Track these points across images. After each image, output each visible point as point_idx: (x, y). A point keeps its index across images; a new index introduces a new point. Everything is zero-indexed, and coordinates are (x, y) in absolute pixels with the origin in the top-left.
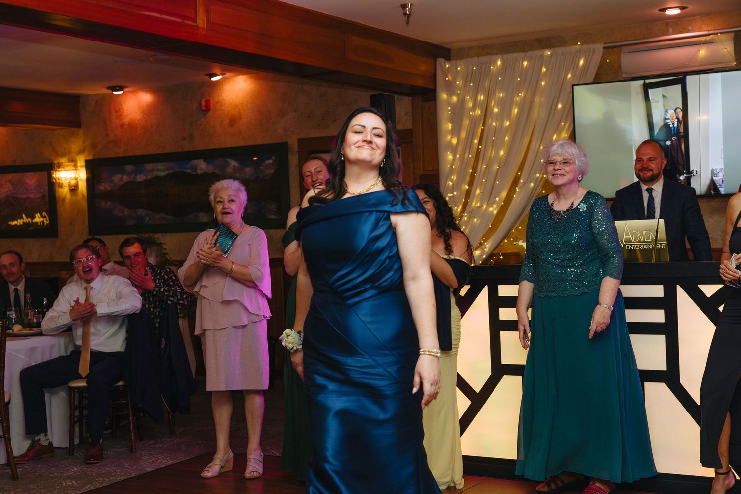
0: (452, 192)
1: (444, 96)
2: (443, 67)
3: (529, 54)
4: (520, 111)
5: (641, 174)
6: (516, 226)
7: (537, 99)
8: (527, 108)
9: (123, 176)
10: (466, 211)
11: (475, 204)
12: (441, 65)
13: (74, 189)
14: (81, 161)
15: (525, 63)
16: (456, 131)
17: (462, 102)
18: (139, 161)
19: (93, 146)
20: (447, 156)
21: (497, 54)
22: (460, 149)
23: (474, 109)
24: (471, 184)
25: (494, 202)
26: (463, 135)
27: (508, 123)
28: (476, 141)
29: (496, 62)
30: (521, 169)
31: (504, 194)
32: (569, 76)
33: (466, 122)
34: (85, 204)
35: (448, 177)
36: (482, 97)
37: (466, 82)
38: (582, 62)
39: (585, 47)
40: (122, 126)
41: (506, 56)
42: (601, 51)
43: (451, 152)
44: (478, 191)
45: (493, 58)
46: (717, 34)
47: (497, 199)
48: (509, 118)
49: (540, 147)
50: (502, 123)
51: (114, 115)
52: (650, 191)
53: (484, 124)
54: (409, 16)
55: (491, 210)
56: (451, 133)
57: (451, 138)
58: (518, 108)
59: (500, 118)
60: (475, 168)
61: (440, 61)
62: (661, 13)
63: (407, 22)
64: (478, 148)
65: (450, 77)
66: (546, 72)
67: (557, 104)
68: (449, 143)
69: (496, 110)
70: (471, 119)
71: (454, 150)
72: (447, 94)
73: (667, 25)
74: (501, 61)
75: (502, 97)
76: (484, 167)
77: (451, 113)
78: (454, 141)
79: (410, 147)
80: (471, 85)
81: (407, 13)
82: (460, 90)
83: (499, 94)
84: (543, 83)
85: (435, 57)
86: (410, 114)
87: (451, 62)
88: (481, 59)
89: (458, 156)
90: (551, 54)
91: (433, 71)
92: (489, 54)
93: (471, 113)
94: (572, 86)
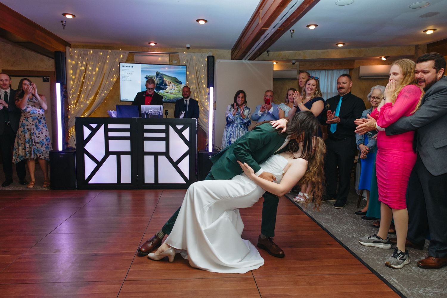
0: (73, 95)
1: (70, 61)
2: (69, 50)
3: (103, 50)
4: (99, 70)
5: (184, 96)
6: (97, 108)
7: (106, 66)
8: (101, 69)
10: (78, 102)
11: (82, 100)
12: (68, 49)
15: (101, 54)
16: (75, 73)
17: (77, 64)
20: (71, 82)
21: (91, 48)
22: (76, 80)
23: (81, 66)
24: (80, 93)
25: (89, 99)
26: (77, 75)
27: (94, 73)
28: (82, 78)
29: (90, 51)
30: (99, 89)
31: (93, 97)
32: (117, 60)
33: (78, 71)
35: (71, 90)
36: (85, 63)
37: (78, 57)
38: (121, 56)
39: (122, 51)
41: (94, 50)
42: (128, 53)
43: (72, 81)
44: (83, 96)
45: (89, 50)
46: (165, 54)
47: (90, 99)
48: (95, 71)
49: (106, 82)
50: (92, 73)
52: (186, 101)
53: (85, 73)
54: (64, 26)
55: (88, 102)
56: (73, 74)
57: (72, 76)
58: (98, 69)
59: (92, 71)
60: (82, 87)
61: (68, 48)
62: (149, 44)
63: (64, 28)
64: (83, 80)
65: (72, 54)
66: (109, 58)
67: (113, 69)
68: (72, 77)
69: (90, 68)
70: (80, 70)
71: (73, 80)
72: (71, 60)
73: (148, 48)
74: (92, 51)
75: (92, 64)
76: (86, 87)
77: (72, 67)
78: (74, 77)
79: (54, 78)
80: (81, 58)
81: (64, 24)
82: (76, 59)
83: (91, 62)
84: (108, 61)
85: (66, 46)
86: (54, 66)
87: (72, 49)
88: (85, 50)
89: (75, 83)
90: (111, 51)
91: (65, 50)
92: (87, 48)
93: (80, 68)
94: (120, 63)
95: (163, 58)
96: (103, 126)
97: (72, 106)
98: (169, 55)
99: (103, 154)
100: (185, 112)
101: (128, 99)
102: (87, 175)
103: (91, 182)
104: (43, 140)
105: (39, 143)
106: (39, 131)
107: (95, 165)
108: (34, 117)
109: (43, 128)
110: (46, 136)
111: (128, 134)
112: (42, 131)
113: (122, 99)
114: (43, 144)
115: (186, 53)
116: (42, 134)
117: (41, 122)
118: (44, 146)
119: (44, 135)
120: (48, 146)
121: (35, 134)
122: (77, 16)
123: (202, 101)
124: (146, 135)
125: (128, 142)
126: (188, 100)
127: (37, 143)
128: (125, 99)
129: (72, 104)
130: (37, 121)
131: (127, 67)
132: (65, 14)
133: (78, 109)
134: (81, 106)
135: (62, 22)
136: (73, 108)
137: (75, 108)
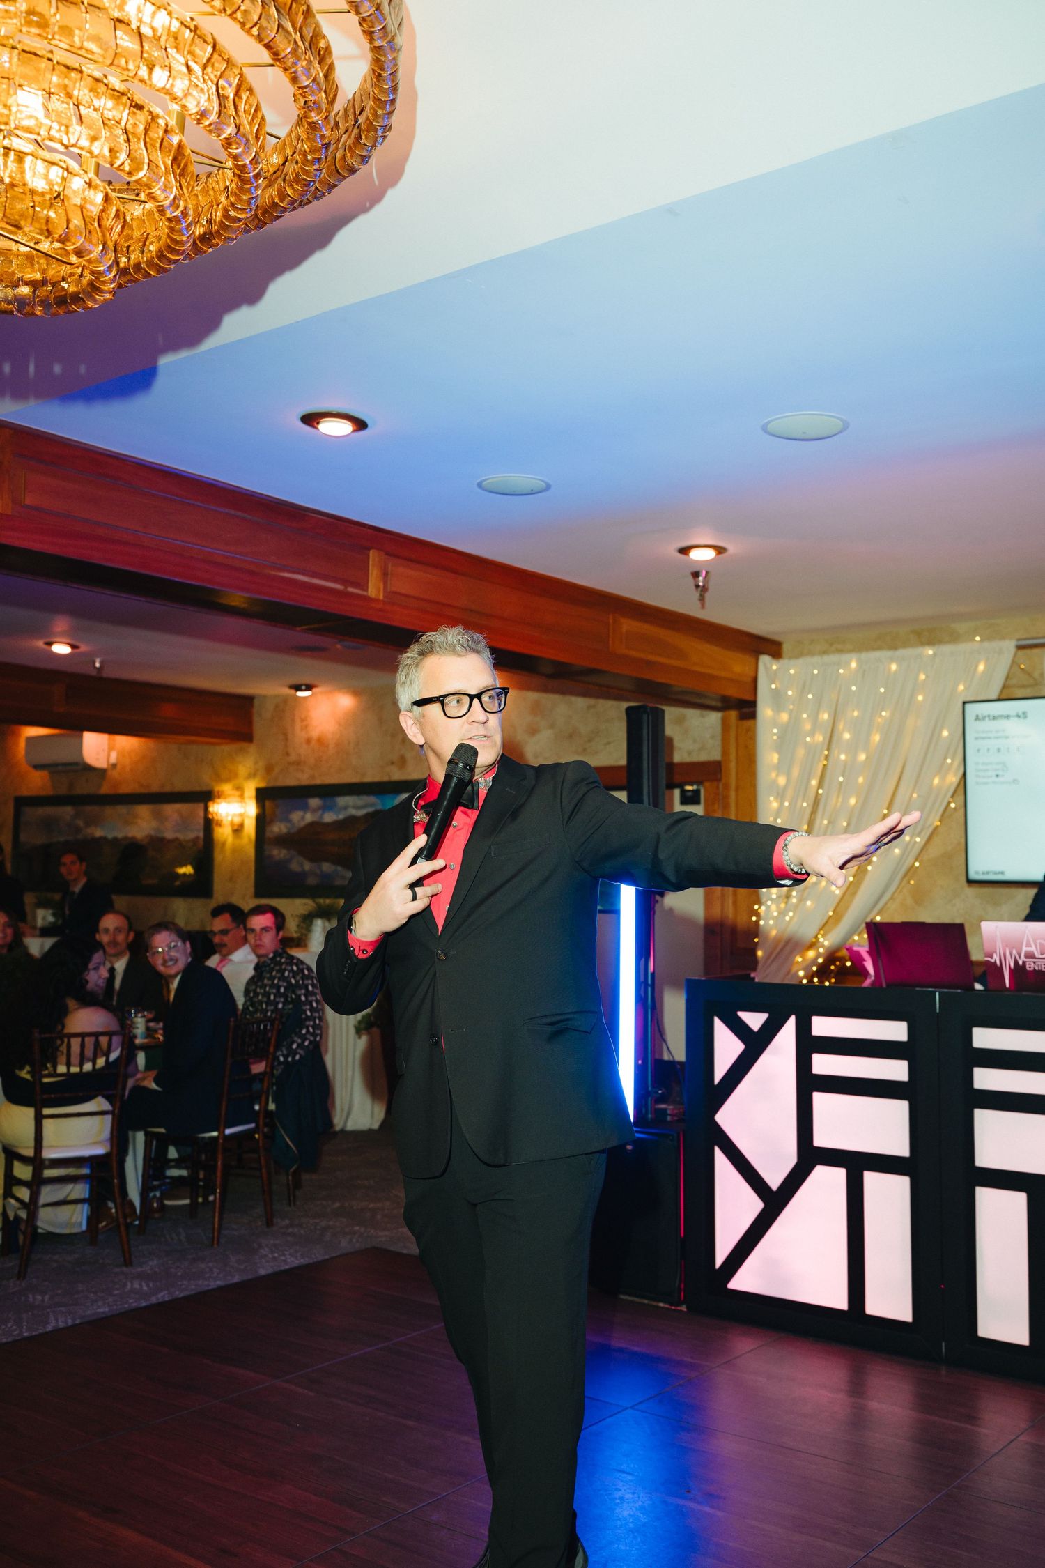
1: (769, 712)
2: (767, 669)
4: (884, 739)
7: (912, 722)
8: (894, 735)
9: (305, 813)
12: (765, 664)
13: (238, 830)
14: (250, 789)
15: (894, 667)
16: (785, 766)
17: (795, 720)
18: (329, 792)
19: (269, 769)
20: (770, 802)
21: (851, 651)
22: (790, 793)
23: (812, 733)
26: (796, 772)
27: (864, 757)
28: (814, 782)
29: (848, 663)
32: (961, 688)
33: (801, 752)
34: (251, 851)
36: (826, 717)
37: (802, 692)
38: (981, 667)
39: (986, 644)
40: (308, 741)
41: (865, 655)
42: (1013, 650)
43: (776, 798)
45: (845, 657)
48: (867, 749)
49: (913, 794)
50: (855, 756)
51: (298, 725)
53: (827, 757)
54: (704, 589)
56: (778, 768)
57: (777, 775)
58: (881, 737)
59: (853, 748)
61: (764, 660)
63: (702, 599)
64: (817, 792)
65: (778, 686)
66: (925, 681)
67: (941, 731)
68: (775, 782)
69: (848, 736)
70: (809, 747)
71: (781, 796)
72: (773, 710)
74: (857, 661)
75: (857, 717)
76: (825, 822)
77: (779, 737)
78: (782, 781)
79: (718, 788)
80: (810, 696)
81: (701, 584)
82: (793, 705)
83: (853, 711)
84: (920, 698)
85: (757, 653)
86: (719, 738)
87: (781, 661)
88: (827, 658)
89: (786, 804)
90: (935, 654)
91: (752, 674)
92: (841, 651)
93: (808, 739)
94: (964, 703)
96: (791, 1022)
97: (774, 907)
99: (789, 1157)
101: (1002, 873)
102: (722, 1252)
103: (738, 1282)
107: (755, 1205)
111: (897, 1070)
113: (977, 873)
122: (732, 548)
124: (986, 1079)
125: (899, 1110)
128: (988, 873)
129: (772, 900)
131: (995, 718)
132: (684, 551)
133: (795, 919)
134: (805, 903)
135: (696, 575)
136: (775, 914)
137: (782, 913)
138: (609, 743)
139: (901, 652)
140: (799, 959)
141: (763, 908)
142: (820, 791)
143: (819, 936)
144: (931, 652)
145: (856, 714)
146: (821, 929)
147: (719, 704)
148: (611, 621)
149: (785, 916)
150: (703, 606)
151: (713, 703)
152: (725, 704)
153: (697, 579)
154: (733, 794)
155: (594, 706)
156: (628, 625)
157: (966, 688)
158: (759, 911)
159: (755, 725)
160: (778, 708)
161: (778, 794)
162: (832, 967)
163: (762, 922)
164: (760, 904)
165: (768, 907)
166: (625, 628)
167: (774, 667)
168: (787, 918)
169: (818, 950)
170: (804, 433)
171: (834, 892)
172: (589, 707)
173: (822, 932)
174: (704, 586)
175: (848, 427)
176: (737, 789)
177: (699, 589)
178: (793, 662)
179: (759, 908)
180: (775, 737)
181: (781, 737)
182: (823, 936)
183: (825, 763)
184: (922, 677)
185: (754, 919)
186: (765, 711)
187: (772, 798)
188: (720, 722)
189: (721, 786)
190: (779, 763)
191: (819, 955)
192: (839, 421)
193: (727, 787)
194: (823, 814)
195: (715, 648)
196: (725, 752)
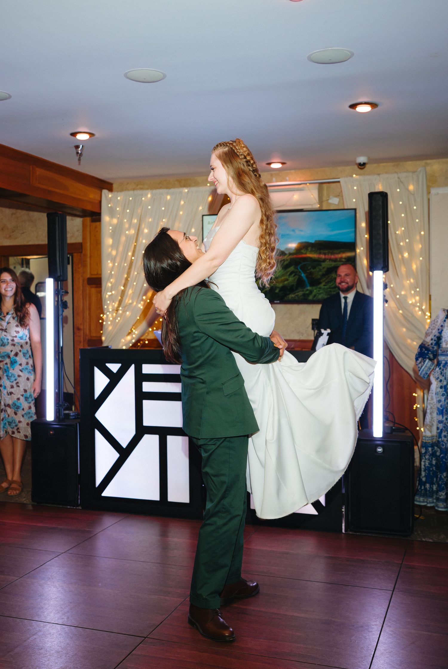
0: (111, 292)
2: (106, 197)
7: (177, 224)
10: (122, 305)
11: (128, 301)
12: (105, 194)
15: (169, 197)
16: (116, 245)
17: (120, 224)
20: (109, 263)
21: (147, 189)
22: (118, 259)
23: (129, 229)
24: (125, 285)
26: (121, 248)
28: (130, 254)
29: (147, 195)
31: (150, 294)
32: (200, 208)
33: (123, 239)
35: (108, 280)
36: (136, 221)
37: (124, 209)
38: (210, 198)
41: (154, 191)
43: (111, 261)
44: (130, 292)
45: (144, 192)
46: (306, 184)
52: (346, 298)
53: (136, 242)
54: (81, 154)
55: (140, 305)
56: (112, 246)
57: (112, 250)
60: (129, 274)
61: (105, 192)
62: (267, 166)
63: (79, 160)
64: (131, 259)
65: (112, 205)
66: (183, 204)
67: (191, 229)
68: (110, 254)
69: (146, 231)
70: (127, 236)
72: (109, 217)
73: (272, 175)
74: (151, 194)
75: (151, 221)
76: (136, 273)
77: (112, 231)
78: (114, 253)
79: (81, 257)
80: (128, 211)
81: (79, 152)
82: (119, 215)
83: (149, 219)
84: (181, 213)
85: (101, 188)
86: (81, 231)
87: (113, 193)
88: (136, 192)
89: (116, 264)
90: (188, 191)
91: (99, 199)
92: (142, 189)
93: (127, 232)
94: (203, 216)
95: (303, 193)
96: (133, 367)
97: (110, 315)
98: (317, 185)
99: (132, 432)
100: (329, 331)
102: (99, 478)
103: (107, 493)
104: (18, 399)
105: (11, 406)
106: (11, 381)
107: (116, 455)
108: (3, 352)
109: (20, 373)
110: (25, 391)
111: (175, 388)
112: (17, 381)
114: (18, 408)
115: (358, 177)
116: (18, 386)
117: (16, 362)
118: (20, 412)
119: (21, 388)
120: (29, 411)
121: (5, 388)
122: (97, 135)
123: (400, 295)
125: (177, 406)
126: (351, 296)
127: (9, 406)
129: (109, 312)
130: (8, 361)
132: (74, 134)
133: (121, 321)
134: (126, 313)
135: (77, 147)
136: (111, 319)
137: (115, 319)
138: (23, 233)
139: (172, 190)
140: (123, 341)
141: (105, 316)
142: (133, 258)
143: (133, 329)
144: (186, 191)
145: (150, 220)
146: (133, 326)
147: (81, 214)
148: (31, 169)
149: (116, 319)
150: (79, 164)
151: (78, 213)
152: (84, 214)
153: (77, 149)
154: (88, 260)
155: (15, 214)
156: (39, 171)
157: (203, 209)
158: (103, 317)
159: (100, 225)
160: (112, 216)
161: (112, 259)
162: (139, 344)
163: (104, 323)
164: (104, 314)
165: (107, 316)
166: (38, 173)
167: (110, 196)
168: (117, 321)
169: (132, 336)
170: (145, 79)
171: (140, 308)
172: (12, 214)
173: (134, 327)
174: (81, 153)
175: (165, 78)
176: (90, 257)
177: (79, 155)
178: (119, 193)
179: (103, 316)
180: (111, 231)
181: (114, 231)
182: (134, 329)
183: (135, 244)
184: (182, 203)
185: (100, 321)
186: (106, 218)
187: (109, 262)
188: (81, 223)
189: (82, 256)
190: (112, 244)
191: (133, 338)
192: (162, 74)
193: (85, 255)
194: (135, 269)
195: (81, 185)
196: (84, 238)
